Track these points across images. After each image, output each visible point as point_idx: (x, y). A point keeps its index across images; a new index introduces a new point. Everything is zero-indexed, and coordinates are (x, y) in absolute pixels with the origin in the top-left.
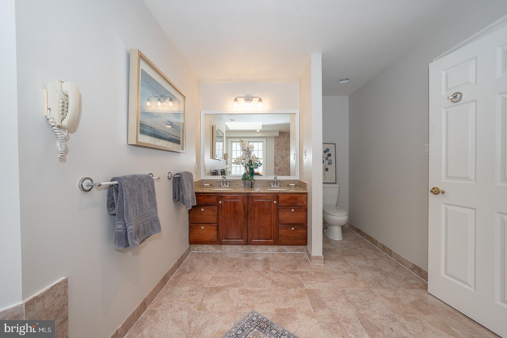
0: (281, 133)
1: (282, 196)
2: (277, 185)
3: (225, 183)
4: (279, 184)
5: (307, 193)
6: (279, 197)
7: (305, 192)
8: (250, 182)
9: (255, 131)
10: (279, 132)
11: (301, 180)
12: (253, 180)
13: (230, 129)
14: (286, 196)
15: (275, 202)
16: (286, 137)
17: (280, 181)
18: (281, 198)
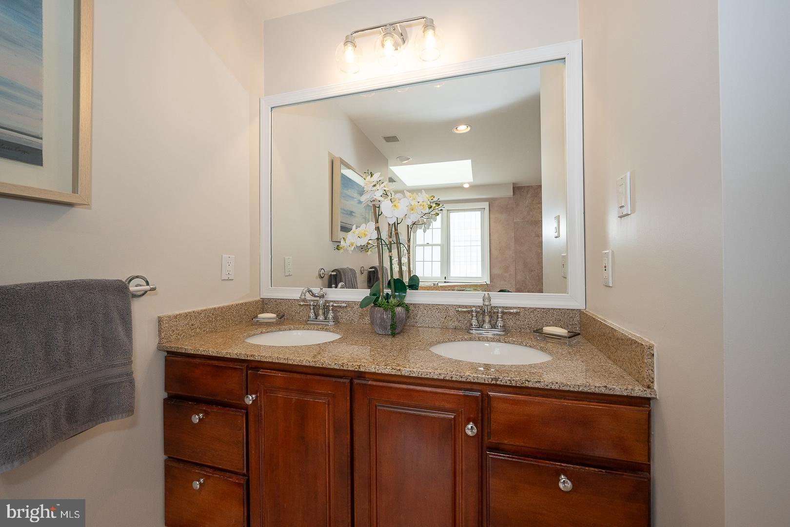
0: (517, 189)
1: (505, 400)
2: (494, 326)
3: (321, 312)
4: (500, 323)
5: (644, 403)
6: (494, 404)
7: (638, 391)
8: (387, 316)
9: (459, 188)
10: (514, 188)
11: (591, 312)
12: (399, 310)
13: (408, 185)
14: (525, 402)
15: (470, 429)
16: (529, 195)
17: (506, 313)
18: (501, 415)
